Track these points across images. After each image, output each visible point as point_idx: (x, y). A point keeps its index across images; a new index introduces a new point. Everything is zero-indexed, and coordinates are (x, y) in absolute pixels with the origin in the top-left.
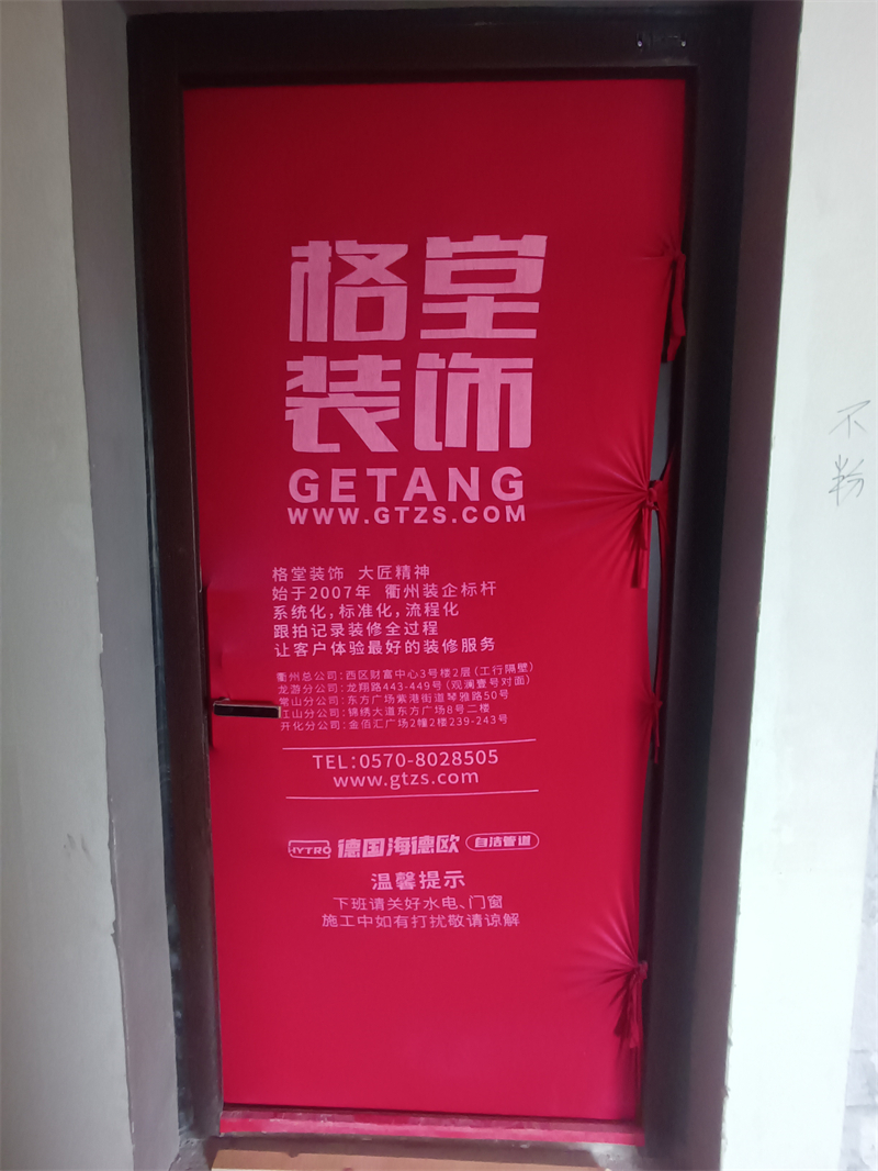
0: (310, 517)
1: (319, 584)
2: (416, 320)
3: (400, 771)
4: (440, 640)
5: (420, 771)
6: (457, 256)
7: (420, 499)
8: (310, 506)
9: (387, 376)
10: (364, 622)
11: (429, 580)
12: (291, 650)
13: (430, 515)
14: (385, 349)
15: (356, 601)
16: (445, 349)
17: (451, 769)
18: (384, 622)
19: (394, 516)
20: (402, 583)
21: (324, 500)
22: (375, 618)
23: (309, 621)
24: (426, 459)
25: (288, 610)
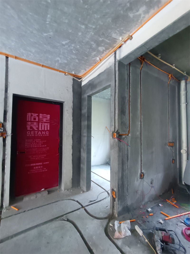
0: (29, 135)
1: (30, 141)
2: (39, 120)
3: (37, 157)
4: (41, 146)
5: (39, 157)
6: (42, 115)
7: (40, 134)
8: (29, 134)
9: (37, 124)
10: (34, 144)
11: (40, 141)
12: (27, 147)
13: (40, 135)
14: (36, 122)
15: (34, 142)
16: (42, 122)
17: (42, 157)
18: (36, 144)
19: (37, 135)
20: (38, 141)
21: (31, 134)
22: (35, 144)
23: (29, 144)
24: (40, 131)
25: (27, 143)
